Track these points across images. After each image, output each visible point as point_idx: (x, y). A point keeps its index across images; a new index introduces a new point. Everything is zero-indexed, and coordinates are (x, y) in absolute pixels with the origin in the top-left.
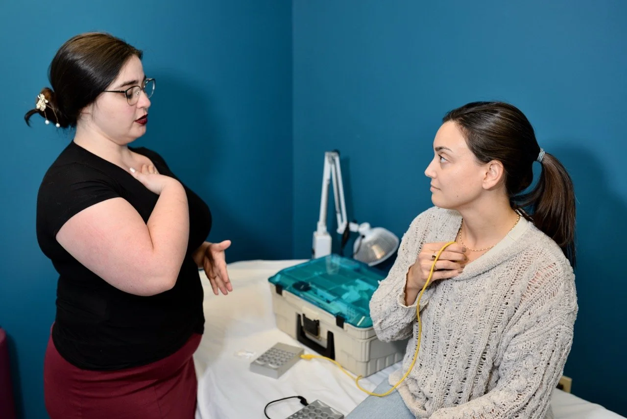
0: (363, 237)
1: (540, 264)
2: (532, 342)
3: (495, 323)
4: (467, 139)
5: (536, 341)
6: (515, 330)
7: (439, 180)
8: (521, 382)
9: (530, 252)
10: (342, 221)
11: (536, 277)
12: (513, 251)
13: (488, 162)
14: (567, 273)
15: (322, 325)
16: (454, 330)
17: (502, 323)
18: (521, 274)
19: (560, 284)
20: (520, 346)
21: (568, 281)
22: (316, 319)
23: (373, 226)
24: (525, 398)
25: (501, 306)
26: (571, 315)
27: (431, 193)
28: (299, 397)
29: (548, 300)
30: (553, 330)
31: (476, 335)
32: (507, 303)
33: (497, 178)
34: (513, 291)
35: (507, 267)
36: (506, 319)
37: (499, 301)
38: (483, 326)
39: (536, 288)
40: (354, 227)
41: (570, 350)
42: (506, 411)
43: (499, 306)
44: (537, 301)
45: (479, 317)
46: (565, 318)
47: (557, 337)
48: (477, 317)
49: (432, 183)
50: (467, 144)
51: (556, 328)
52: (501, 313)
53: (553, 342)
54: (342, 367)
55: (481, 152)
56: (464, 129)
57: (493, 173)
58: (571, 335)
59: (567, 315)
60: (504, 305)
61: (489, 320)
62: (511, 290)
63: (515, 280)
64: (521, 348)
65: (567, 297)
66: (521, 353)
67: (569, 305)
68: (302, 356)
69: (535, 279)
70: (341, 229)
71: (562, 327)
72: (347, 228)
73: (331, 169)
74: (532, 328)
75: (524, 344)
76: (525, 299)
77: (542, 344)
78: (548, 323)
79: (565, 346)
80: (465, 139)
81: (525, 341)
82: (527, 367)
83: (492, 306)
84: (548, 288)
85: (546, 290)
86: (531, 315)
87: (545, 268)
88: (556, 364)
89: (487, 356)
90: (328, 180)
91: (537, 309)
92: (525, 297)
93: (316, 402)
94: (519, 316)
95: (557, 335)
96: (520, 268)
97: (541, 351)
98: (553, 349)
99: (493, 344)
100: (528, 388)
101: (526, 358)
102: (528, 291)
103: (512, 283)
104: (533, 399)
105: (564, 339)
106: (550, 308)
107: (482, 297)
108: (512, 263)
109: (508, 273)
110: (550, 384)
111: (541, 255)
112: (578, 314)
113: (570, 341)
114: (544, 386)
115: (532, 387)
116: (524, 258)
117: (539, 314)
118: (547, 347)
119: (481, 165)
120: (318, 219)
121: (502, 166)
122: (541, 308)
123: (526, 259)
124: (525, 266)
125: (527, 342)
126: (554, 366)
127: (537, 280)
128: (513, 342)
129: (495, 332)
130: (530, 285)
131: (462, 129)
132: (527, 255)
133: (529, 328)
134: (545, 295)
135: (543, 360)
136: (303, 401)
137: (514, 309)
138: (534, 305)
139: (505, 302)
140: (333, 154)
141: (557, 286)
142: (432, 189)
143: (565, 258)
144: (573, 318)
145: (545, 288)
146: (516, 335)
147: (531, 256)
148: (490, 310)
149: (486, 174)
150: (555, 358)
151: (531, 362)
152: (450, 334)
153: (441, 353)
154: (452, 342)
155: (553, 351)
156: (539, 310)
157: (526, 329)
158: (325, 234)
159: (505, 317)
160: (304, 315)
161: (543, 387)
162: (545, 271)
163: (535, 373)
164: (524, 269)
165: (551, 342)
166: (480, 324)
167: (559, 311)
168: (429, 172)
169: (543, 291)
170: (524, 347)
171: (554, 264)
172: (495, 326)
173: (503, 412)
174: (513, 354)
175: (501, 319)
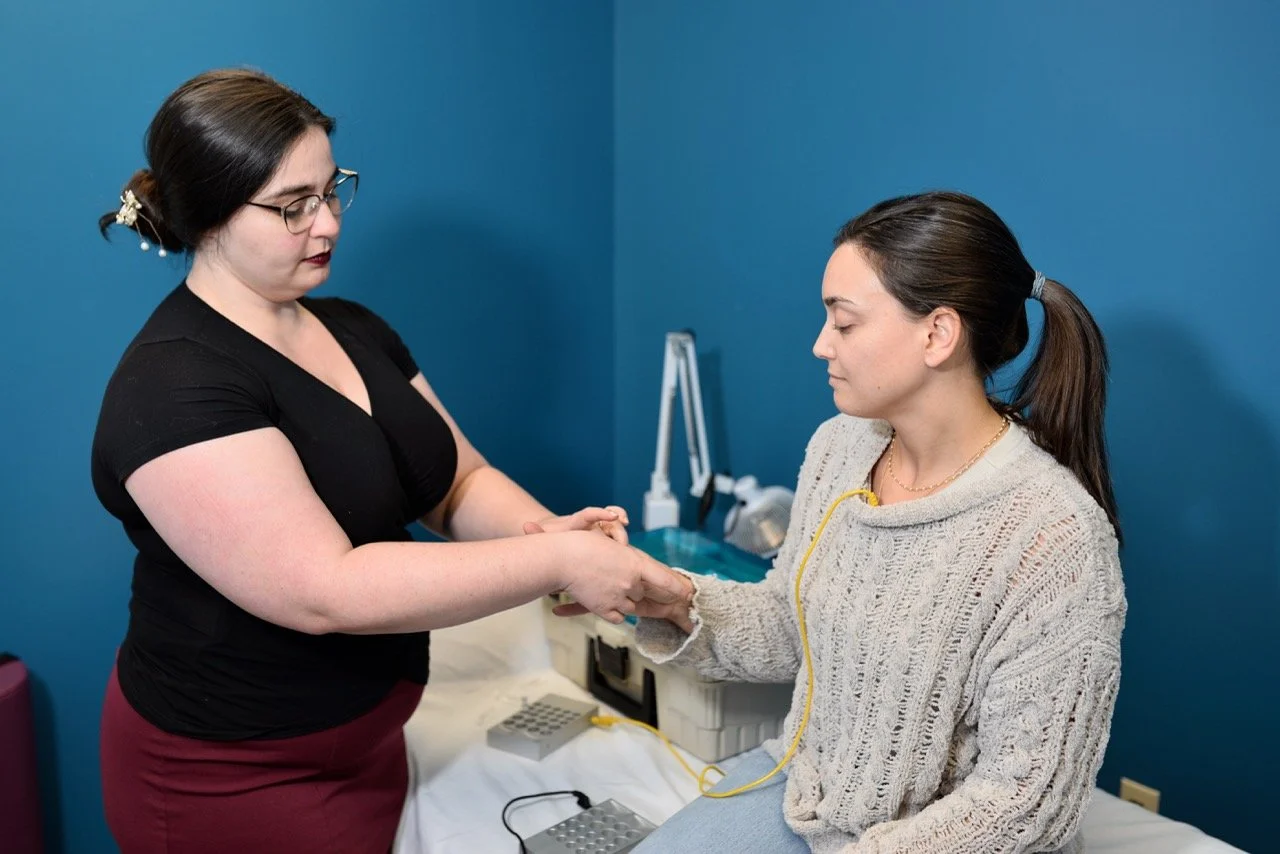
0: (743, 503)
1: (1043, 517)
2: (1034, 676)
3: (954, 633)
4: (881, 272)
5: (1040, 673)
6: (1000, 651)
7: (840, 363)
8: (1020, 759)
9: (1026, 494)
10: (701, 471)
11: (1037, 544)
12: (994, 488)
13: (930, 312)
14: (1098, 534)
15: (633, 658)
16: (872, 645)
17: (969, 635)
18: (1008, 536)
19: (1086, 557)
20: (1011, 685)
21: (1102, 551)
22: (622, 646)
23: (763, 484)
24: (1032, 791)
25: (966, 600)
26: (1113, 619)
27: (831, 390)
28: (576, 793)
29: (1062, 590)
30: (1075, 651)
31: (913, 657)
32: (978, 595)
33: (950, 343)
34: (991, 570)
35: (978, 520)
36: (978, 625)
37: (961, 588)
38: (928, 638)
39: (1037, 564)
40: (724, 484)
41: (1117, 688)
42: (996, 816)
43: (962, 600)
44: (1041, 592)
45: (919, 618)
46: (1099, 626)
47: (1085, 664)
48: (916, 618)
49: (831, 371)
50: (882, 282)
51: (1082, 645)
52: (967, 614)
53: (1076, 674)
54: (670, 742)
55: (911, 294)
56: (872, 253)
57: (944, 332)
58: (1115, 659)
59: (1103, 621)
60: (972, 596)
61: (942, 625)
62: (986, 568)
63: (995, 546)
64: (1013, 689)
65: (1101, 583)
66: (1013, 698)
67: (1105, 599)
68: (594, 720)
69: (1036, 547)
70: (699, 487)
71: (1094, 643)
72: (711, 485)
73: (678, 367)
74: (1033, 647)
75: (1019, 679)
76: (1016, 586)
77: (1055, 680)
78: (1065, 636)
79: (1103, 682)
80: (878, 272)
81: (1020, 675)
82: (1028, 729)
83: (948, 597)
84: (1061, 566)
85: (1058, 570)
86: (1031, 620)
87: (1054, 526)
88: (1089, 720)
89: (941, 704)
90: (673, 389)
91: (1041, 609)
92: (1015, 582)
93: (607, 804)
94: (1006, 622)
95: (1085, 660)
96: (1006, 523)
97: (1054, 694)
98: (1080, 689)
99: (953, 677)
100: (1036, 771)
101: (1025, 711)
102: (1021, 569)
103: (987, 553)
104: (1049, 795)
105: (1100, 668)
106: (1068, 607)
107: (928, 579)
108: (989, 512)
109: (981, 531)
110: (1080, 760)
111: (1048, 498)
112: (1127, 617)
113: (1115, 671)
114: (1069, 766)
115: (1043, 768)
116: (1014, 504)
117: (1047, 618)
118: (1066, 685)
119: (915, 320)
120: (652, 468)
121: (956, 316)
122: (1048, 605)
123: (1019, 507)
124: (1016, 521)
125: (1024, 676)
126: (1085, 724)
127: (1040, 549)
128: (995, 678)
129: (956, 651)
130: (1024, 558)
131: (867, 254)
132: (1021, 498)
133: (1027, 648)
134: (1056, 579)
135: (1060, 713)
136: (583, 801)
137: (993, 606)
138: (1034, 599)
139: (975, 591)
140: (682, 338)
141: (1080, 562)
142: (832, 381)
143: (1097, 506)
144: (1118, 625)
145: (1055, 564)
146: (1002, 662)
147: (1027, 501)
148: (944, 606)
149: (930, 336)
150: (1086, 706)
151: (1035, 719)
152: (863, 652)
153: (848, 690)
154: (869, 670)
155: (1080, 693)
156: (1046, 610)
157: (1021, 648)
158: (666, 496)
159: (974, 623)
160: (599, 638)
161: (1067, 770)
162: (1054, 531)
163: (1045, 740)
164: (1012, 526)
165: (1072, 674)
166: (923, 632)
167: (1085, 611)
168: (821, 348)
169: (1051, 571)
170: (1019, 687)
171: (1073, 516)
172: (953, 639)
173: (990, 820)
174: (999, 702)
175: (966, 627)
